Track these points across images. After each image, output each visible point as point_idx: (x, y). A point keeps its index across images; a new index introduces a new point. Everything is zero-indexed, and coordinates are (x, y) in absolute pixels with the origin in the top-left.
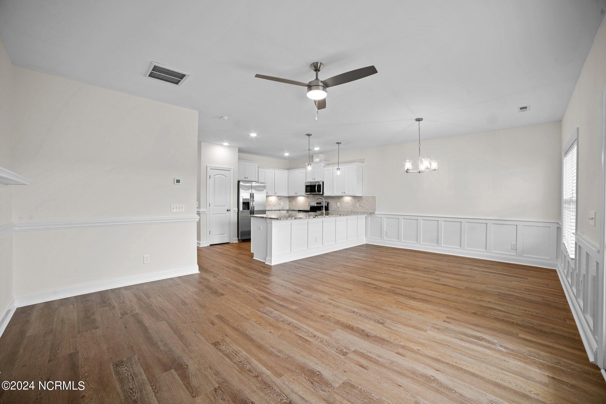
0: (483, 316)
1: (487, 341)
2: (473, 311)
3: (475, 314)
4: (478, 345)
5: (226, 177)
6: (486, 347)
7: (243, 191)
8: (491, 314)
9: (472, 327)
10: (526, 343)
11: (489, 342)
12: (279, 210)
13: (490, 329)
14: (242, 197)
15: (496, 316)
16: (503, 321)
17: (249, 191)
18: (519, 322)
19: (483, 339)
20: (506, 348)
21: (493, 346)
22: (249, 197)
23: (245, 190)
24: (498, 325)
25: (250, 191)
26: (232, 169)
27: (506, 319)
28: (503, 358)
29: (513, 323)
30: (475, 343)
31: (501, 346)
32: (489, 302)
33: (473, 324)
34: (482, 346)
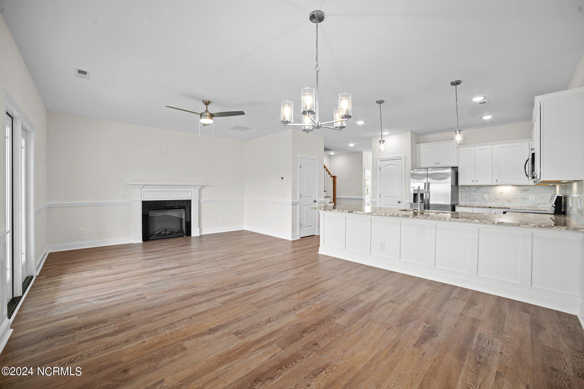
0: (119, 317)
1: (102, 299)
2: (133, 315)
3: (128, 315)
4: (105, 294)
5: (397, 166)
6: (100, 296)
7: (415, 180)
8: (112, 324)
9: (119, 302)
10: (71, 314)
11: (100, 300)
12: (490, 207)
13: (104, 309)
14: (413, 187)
15: (106, 324)
16: (97, 324)
17: (422, 181)
18: (78, 332)
19: (105, 299)
20: (86, 302)
21: (95, 299)
22: (422, 187)
23: (417, 179)
24: (99, 316)
25: (425, 180)
26: (402, 157)
27: (95, 327)
28: (86, 296)
29: (85, 326)
30: (108, 294)
31: (90, 302)
32: (127, 342)
33: (121, 304)
34: (103, 295)
